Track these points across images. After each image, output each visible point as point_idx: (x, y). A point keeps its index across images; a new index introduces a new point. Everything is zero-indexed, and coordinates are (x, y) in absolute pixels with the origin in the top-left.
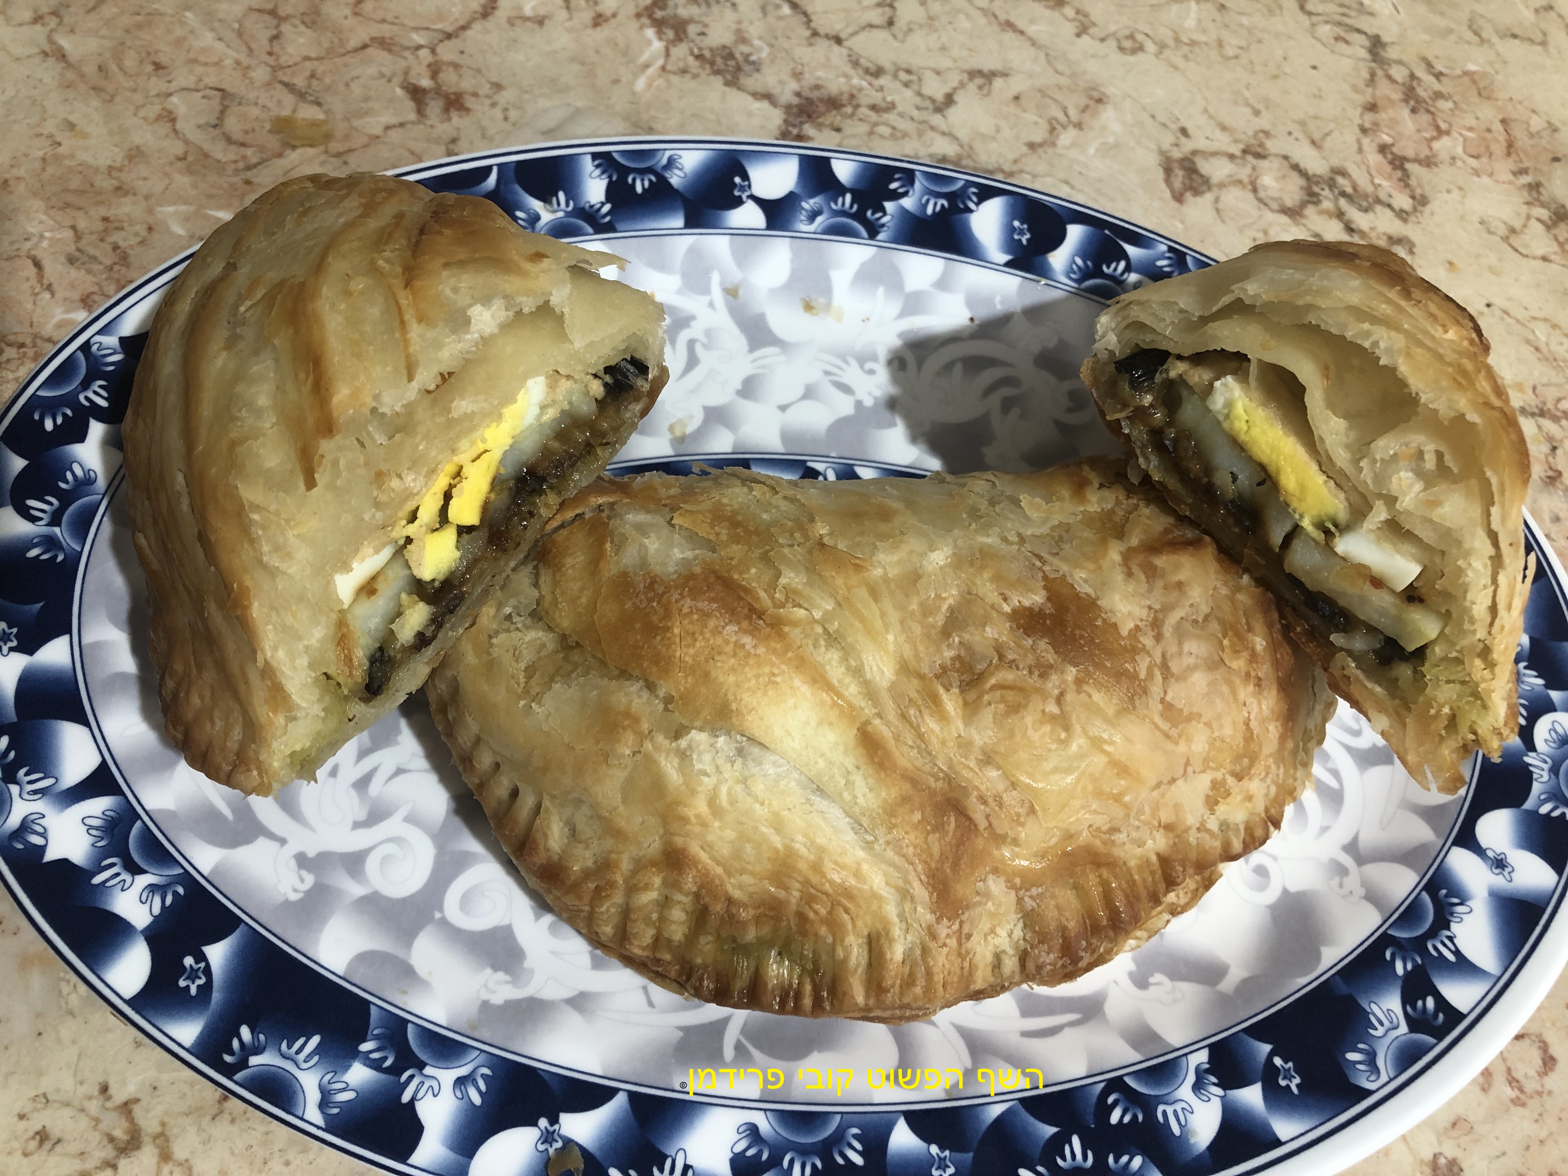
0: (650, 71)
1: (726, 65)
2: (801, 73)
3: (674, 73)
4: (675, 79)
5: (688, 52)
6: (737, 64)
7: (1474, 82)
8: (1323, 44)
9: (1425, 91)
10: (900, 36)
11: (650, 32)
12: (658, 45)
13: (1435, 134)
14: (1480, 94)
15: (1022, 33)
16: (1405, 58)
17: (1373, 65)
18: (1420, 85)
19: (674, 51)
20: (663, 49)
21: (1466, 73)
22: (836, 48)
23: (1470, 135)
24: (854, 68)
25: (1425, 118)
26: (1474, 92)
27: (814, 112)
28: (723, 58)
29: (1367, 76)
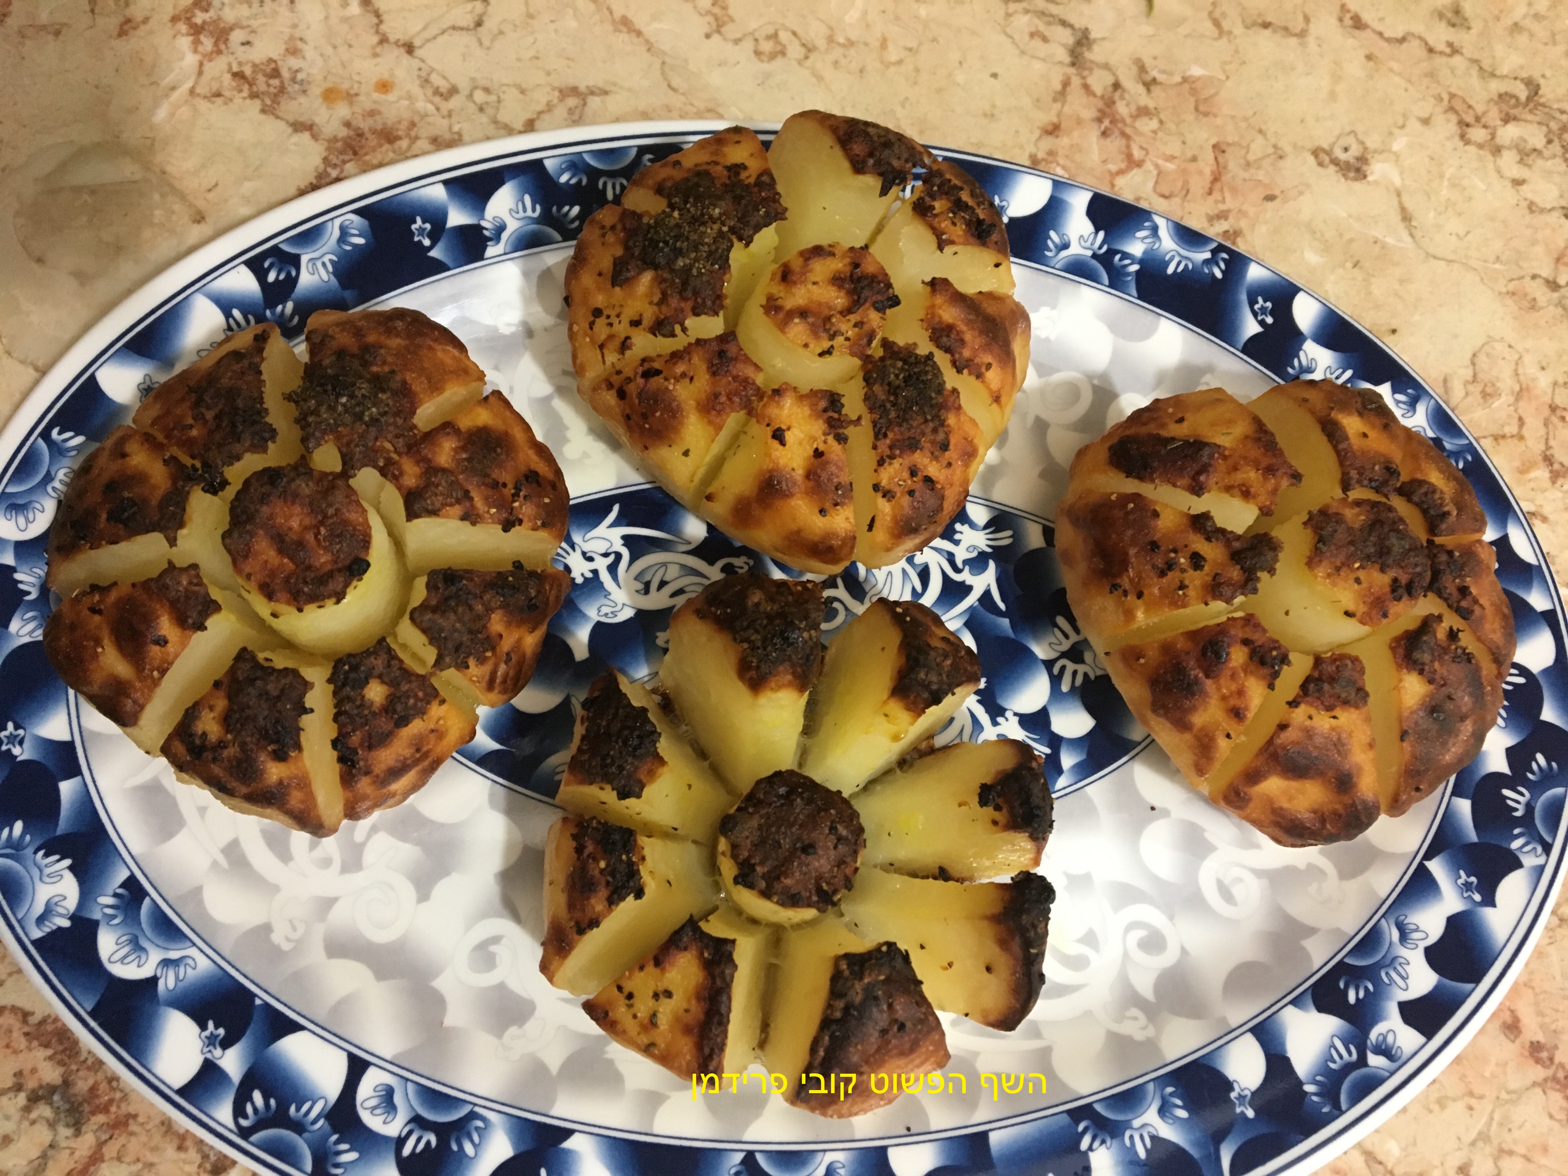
0: (176, 95)
1: (269, 85)
2: (357, 95)
3: (205, 97)
4: (203, 105)
5: (226, 67)
6: (282, 82)
7: (1194, 92)
8: (1014, 42)
9: (1127, 105)
10: (486, 42)
11: (185, 42)
12: (191, 60)
13: (1123, 166)
14: (1197, 109)
15: (639, 33)
16: (1113, 61)
17: (1072, 71)
18: (1122, 98)
19: (207, 66)
20: (197, 64)
21: (1185, 80)
22: (406, 59)
23: (1170, 166)
24: (422, 87)
25: (1115, 144)
26: (1192, 107)
27: (362, 147)
28: (265, 75)
29: (1059, 87)
